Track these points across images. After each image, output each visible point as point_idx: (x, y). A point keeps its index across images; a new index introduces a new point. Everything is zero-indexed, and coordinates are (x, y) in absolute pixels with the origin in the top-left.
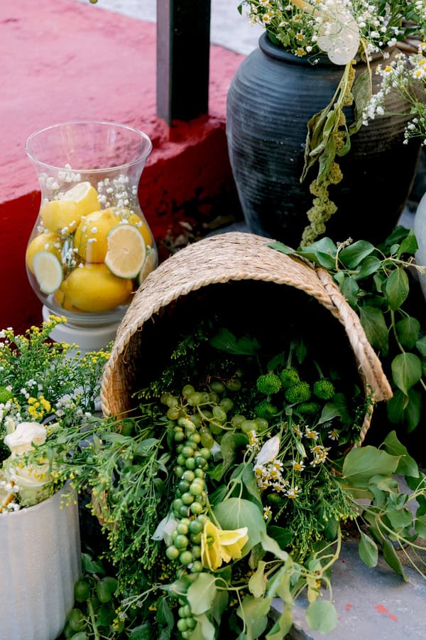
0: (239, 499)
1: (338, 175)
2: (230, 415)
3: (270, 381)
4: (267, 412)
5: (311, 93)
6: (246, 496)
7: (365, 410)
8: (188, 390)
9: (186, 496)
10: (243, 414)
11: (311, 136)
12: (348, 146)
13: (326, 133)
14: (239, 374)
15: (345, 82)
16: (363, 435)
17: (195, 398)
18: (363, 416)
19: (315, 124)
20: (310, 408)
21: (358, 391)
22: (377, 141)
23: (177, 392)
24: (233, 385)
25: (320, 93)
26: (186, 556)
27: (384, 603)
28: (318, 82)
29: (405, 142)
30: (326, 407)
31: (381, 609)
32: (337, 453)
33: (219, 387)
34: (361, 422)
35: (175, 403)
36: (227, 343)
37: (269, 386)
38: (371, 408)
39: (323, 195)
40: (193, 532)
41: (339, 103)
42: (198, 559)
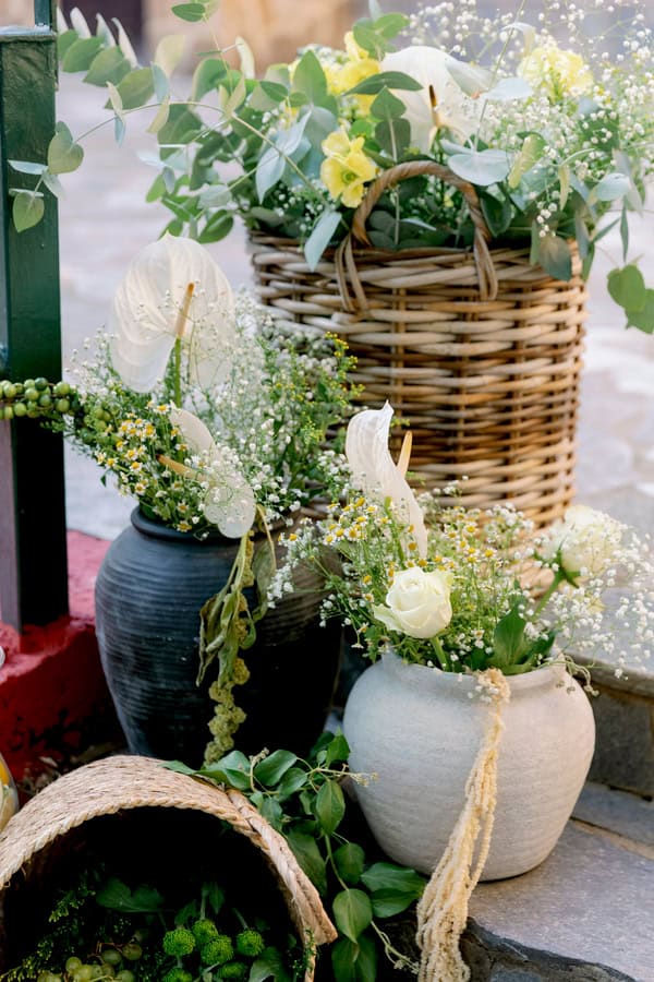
1: (244, 673)
3: (180, 939)
5: (201, 575)
7: (304, 963)
8: (73, 964)
11: (205, 625)
12: (253, 636)
13: (225, 622)
14: (138, 936)
15: (243, 557)
17: (84, 973)
18: (303, 973)
19: (209, 612)
20: (235, 969)
21: (294, 941)
22: (288, 628)
23: (59, 968)
24: (133, 952)
25: (212, 574)
28: (209, 560)
29: (323, 624)
30: (254, 966)
33: (113, 957)
36: (120, 898)
37: (180, 945)
38: (312, 960)
39: (226, 699)
41: (239, 584)
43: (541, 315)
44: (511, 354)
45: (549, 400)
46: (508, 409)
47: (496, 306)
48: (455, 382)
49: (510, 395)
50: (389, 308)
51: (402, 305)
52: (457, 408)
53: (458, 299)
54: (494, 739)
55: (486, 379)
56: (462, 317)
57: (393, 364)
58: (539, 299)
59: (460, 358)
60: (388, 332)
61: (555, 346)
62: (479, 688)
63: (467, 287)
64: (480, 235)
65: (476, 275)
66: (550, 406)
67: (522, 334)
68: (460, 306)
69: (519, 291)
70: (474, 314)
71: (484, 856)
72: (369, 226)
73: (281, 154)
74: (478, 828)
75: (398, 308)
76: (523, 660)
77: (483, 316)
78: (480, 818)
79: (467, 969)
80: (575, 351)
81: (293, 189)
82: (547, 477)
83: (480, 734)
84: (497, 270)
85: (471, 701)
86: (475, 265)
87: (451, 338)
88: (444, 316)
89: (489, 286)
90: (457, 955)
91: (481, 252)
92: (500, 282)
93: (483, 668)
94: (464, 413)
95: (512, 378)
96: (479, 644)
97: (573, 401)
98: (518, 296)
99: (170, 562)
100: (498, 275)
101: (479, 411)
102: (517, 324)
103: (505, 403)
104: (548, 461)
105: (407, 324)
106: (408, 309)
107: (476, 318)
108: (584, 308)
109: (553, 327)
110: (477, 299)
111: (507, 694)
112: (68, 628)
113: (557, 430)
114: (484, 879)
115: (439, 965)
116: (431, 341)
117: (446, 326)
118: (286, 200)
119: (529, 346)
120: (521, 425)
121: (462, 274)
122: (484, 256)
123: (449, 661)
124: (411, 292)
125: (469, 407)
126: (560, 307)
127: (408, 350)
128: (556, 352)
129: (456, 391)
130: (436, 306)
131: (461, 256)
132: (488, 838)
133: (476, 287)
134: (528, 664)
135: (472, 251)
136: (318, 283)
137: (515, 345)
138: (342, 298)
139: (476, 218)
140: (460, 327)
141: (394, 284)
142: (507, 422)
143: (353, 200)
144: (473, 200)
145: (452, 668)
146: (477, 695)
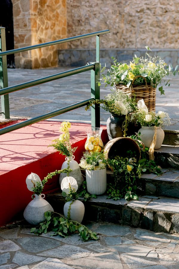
0: (129, 165)
1: (127, 129)
4: (128, 157)
7: (140, 154)
10: (125, 157)
12: (128, 125)
13: (125, 124)
16: (140, 158)
19: (123, 123)
20: (133, 156)
25: (123, 119)
30: (135, 155)
32: (138, 161)
34: (140, 156)
37: (128, 152)
39: (125, 132)
40: (126, 167)
41: (126, 120)
42: (127, 170)
43: (152, 92)
44: (150, 97)
46: (149, 103)
47: (148, 91)
49: (149, 101)
54: (156, 132)
56: (144, 92)
57: (137, 98)
58: (152, 90)
59: (145, 97)
60: (136, 95)
64: (146, 83)
66: (153, 103)
67: (150, 94)
68: (144, 91)
73: (125, 75)
74: (155, 142)
75: (137, 92)
81: (125, 79)
83: (154, 132)
90: (154, 155)
91: (147, 85)
95: (150, 99)
96: (153, 123)
97: (155, 103)
98: (150, 90)
99: (118, 119)
100: (148, 88)
101: (146, 103)
104: (153, 109)
105: (138, 94)
106: (139, 92)
107: (146, 93)
108: (156, 92)
109: (153, 94)
110: (146, 90)
113: (154, 106)
115: (152, 156)
116: (141, 95)
117: (143, 94)
118: (124, 81)
120: (151, 105)
121: (145, 88)
124: (139, 90)
126: (154, 92)
128: (154, 97)
130: (142, 91)
131: (144, 86)
133: (146, 89)
134: (158, 126)
136: (128, 90)
137: (150, 96)
138: (131, 91)
139: (146, 81)
140: (144, 94)
141: (137, 89)
142: (149, 104)
143: (132, 80)
144: (145, 80)
145: (151, 126)
146: (154, 128)
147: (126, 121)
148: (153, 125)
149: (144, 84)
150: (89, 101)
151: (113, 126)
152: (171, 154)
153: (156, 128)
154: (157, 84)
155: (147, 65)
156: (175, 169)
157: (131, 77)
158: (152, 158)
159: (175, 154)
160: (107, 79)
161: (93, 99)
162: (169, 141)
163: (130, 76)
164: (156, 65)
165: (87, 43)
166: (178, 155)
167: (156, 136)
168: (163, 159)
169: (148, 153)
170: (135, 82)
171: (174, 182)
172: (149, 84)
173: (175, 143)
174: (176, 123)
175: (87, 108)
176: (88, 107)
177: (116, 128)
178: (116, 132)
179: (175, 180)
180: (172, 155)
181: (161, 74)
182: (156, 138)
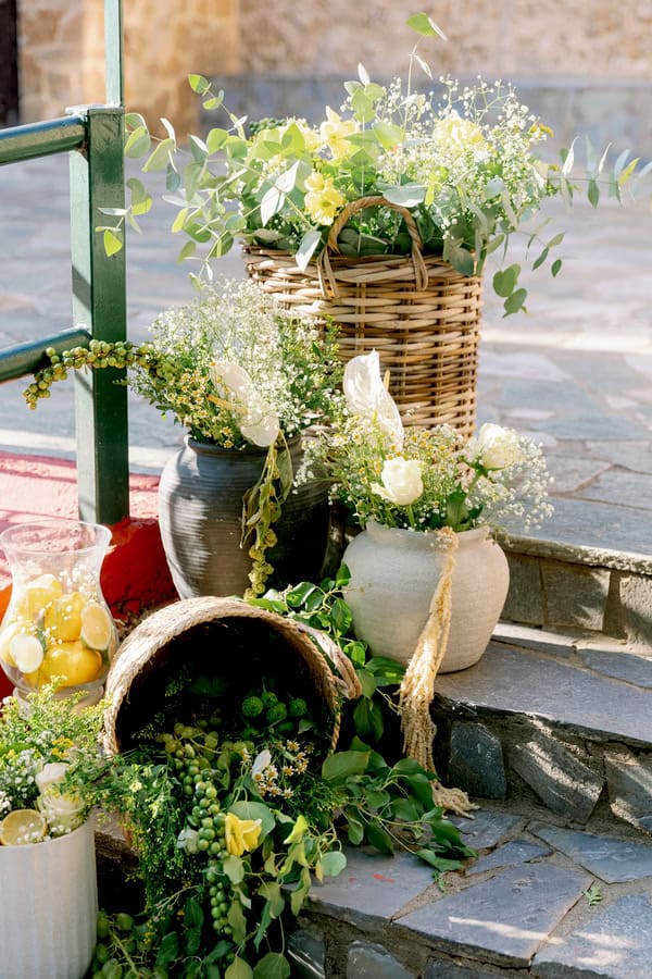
0: (246, 801)
1: (273, 539)
2: (221, 741)
3: (254, 704)
4: (251, 735)
5: (242, 476)
6: (251, 798)
7: (333, 719)
8: (179, 727)
9: (203, 801)
10: (230, 740)
11: (246, 507)
12: (279, 513)
13: (261, 503)
14: (218, 710)
15: (271, 461)
16: (334, 745)
17: (188, 732)
18: (333, 725)
19: (248, 498)
20: (287, 726)
21: (325, 708)
22: (301, 511)
23: (171, 731)
24: (216, 720)
25: (249, 475)
26: (216, 846)
27: (380, 873)
28: (246, 467)
29: (331, 503)
30: (301, 721)
31: (377, 877)
32: (315, 763)
33: (204, 723)
34: (332, 732)
35: (171, 737)
36: (203, 687)
37: (254, 708)
38: (338, 717)
39: (260, 558)
40: (218, 826)
41: (269, 478)
42: (224, 848)
43: (455, 301)
44: (437, 328)
45: (461, 360)
46: (435, 366)
47: (427, 295)
48: (399, 347)
49: (435, 356)
50: (354, 297)
51: (364, 295)
52: (401, 365)
53: (402, 290)
54: (448, 571)
55: (420, 345)
56: (404, 302)
57: (357, 335)
58: (454, 290)
59: (403, 331)
60: (353, 313)
61: (464, 323)
62: (439, 539)
63: (408, 281)
64: (416, 245)
65: (414, 273)
66: (461, 365)
67: (443, 314)
68: (403, 295)
69: (441, 284)
70: (412, 300)
71: (443, 650)
72: (339, 241)
73: (280, 192)
74: (440, 632)
75: (360, 297)
76: (464, 521)
77: (417, 301)
78: (441, 624)
79: (435, 726)
80: (475, 328)
81: (283, 216)
82: (458, 415)
83: (440, 570)
84: (428, 269)
85: (432, 549)
86: (413, 267)
87: (396, 317)
88: (392, 302)
89: (422, 280)
90: (429, 717)
91: (417, 257)
92: (430, 278)
93: (440, 527)
94: (406, 369)
95: (437, 344)
96: (437, 511)
97: (474, 363)
98: (439, 287)
99: (219, 468)
100: (428, 274)
101: (416, 368)
102: (440, 307)
103: (433, 361)
104: (460, 403)
105: (366, 307)
106: (367, 297)
107: (413, 303)
108: (481, 297)
109: (462, 310)
110: (413, 290)
111: (456, 543)
112: (130, 527)
113: (466, 382)
114: (441, 671)
115: (418, 725)
116: (383, 319)
117: (393, 309)
118: (280, 223)
119: (448, 323)
120: (443, 378)
121: (404, 272)
122: (419, 261)
123: (417, 522)
124: (369, 285)
125: (409, 364)
126: (467, 296)
127: (367, 326)
128: (464, 328)
129: (400, 353)
130: (386, 295)
131: (404, 260)
132: (446, 638)
133: (414, 281)
134: (467, 525)
135: (411, 257)
136: (304, 281)
137: (439, 322)
138: (321, 290)
139: (413, 233)
140: (403, 309)
141: (358, 280)
142: (434, 375)
143: (328, 222)
144: (411, 222)
145: (420, 528)
146: (437, 543)
147: (266, 488)
148: (434, 522)
149: (402, 250)
150: (48, 350)
151: (192, 512)
152: (539, 724)
153: (451, 545)
154: (483, 254)
155: (429, 130)
156: (561, 822)
157: (322, 205)
158: (419, 738)
159: (566, 726)
160: (191, 210)
161: (82, 332)
162: (545, 607)
163: (312, 201)
164: (485, 134)
165: (310, 52)
166: (582, 734)
167: (448, 597)
168: (486, 748)
169: (396, 699)
170: (349, 234)
171: (540, 959)
172: (433, 250)
173: (582, 620)
174: (596, 478)
175: (36, 395)
176: (43, 386)
177: (205, 527)
178: (203, 554)
179: (545, 945)
180: (548, 731)
181: (514, 190)
182: (446, 611)
